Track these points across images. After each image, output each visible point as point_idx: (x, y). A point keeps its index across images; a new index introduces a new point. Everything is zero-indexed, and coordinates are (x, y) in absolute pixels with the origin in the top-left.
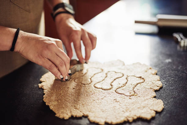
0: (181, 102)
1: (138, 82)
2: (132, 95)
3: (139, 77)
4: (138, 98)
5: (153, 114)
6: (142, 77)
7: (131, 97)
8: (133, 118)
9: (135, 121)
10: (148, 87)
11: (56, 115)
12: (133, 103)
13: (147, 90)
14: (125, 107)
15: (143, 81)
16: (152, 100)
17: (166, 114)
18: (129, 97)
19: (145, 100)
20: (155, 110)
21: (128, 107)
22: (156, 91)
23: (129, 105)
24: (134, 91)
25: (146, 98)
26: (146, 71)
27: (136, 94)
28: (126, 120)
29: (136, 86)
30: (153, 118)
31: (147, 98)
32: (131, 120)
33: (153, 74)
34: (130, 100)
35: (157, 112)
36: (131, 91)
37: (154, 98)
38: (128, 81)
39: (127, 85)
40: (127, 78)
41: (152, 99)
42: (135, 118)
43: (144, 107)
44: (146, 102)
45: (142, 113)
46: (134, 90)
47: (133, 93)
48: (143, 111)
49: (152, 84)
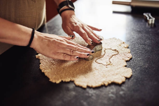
0: (145, 70)
1: (113, 54)
2: (108, 65)
3: (114, 50)
4: (113, 67)
5: (124, 79)
6: (117, 50)
7: (107, 66)
8: (108, 82)
9: (110, 85)
10: (121, 58)
11: (50, 80)
12: (108, 71)
13: (120, 60)
14: (102, 74)
15: (117, 53)
16: (123, 69)
17: (133, 79)
18: (106, 66)
19: (118, 69)
20: (126, 76)
21: (105, 74)
22: (127, 61)
23: (105, 73)
24: (110, 62)
25: (118, 67)
26: (120, 45)
27: (111, 64)
28: (103, 84)
29: (111, 57)
30: (123, 83)
31: (120, 67)
32: (106, 84)
33: (125, 48)
34: (107, 68)
35: (126, 78)
36: (107, 62)
37: (125, 67)
38: (105, 53)
39: (104, 56)
40: (105, 51)
41: (123, 67)
42: (110, 82)
43: (117, 74)
44: (119, 70)
45: (115, 79)
46: (110, 60)
47: (109, 63)
48: (116, 77)
49: (124, 56)
